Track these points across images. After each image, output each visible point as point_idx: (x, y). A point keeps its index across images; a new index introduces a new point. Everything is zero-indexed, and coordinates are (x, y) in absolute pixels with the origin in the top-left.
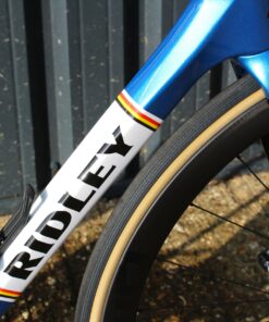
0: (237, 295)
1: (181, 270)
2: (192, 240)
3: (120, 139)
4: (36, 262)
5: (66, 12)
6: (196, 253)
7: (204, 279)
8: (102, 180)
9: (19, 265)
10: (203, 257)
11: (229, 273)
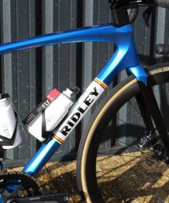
0: (127, 190)
1: (103, 183)
2: (106, 174)
3: (95, 90)
4: (69, 130)
5: (52, 75)
6: (109, 177)
7: (113, 186)
8: (90, 104)
9: (64, 130)
10: (112, 179)
11: (124, 184)
